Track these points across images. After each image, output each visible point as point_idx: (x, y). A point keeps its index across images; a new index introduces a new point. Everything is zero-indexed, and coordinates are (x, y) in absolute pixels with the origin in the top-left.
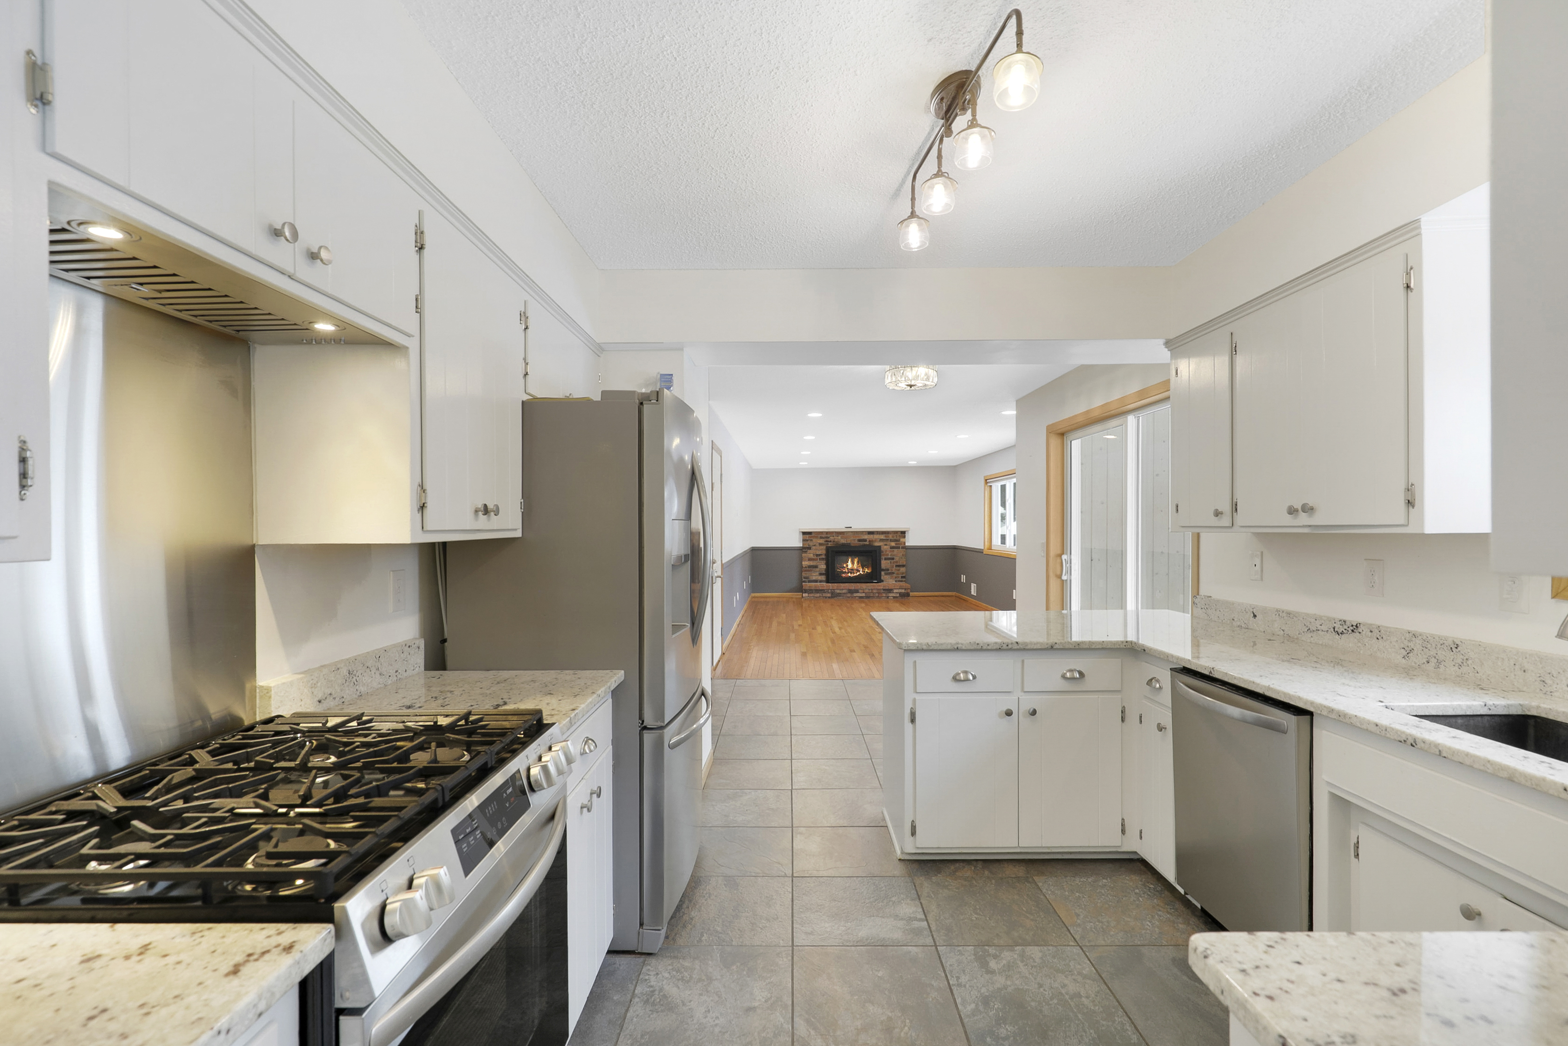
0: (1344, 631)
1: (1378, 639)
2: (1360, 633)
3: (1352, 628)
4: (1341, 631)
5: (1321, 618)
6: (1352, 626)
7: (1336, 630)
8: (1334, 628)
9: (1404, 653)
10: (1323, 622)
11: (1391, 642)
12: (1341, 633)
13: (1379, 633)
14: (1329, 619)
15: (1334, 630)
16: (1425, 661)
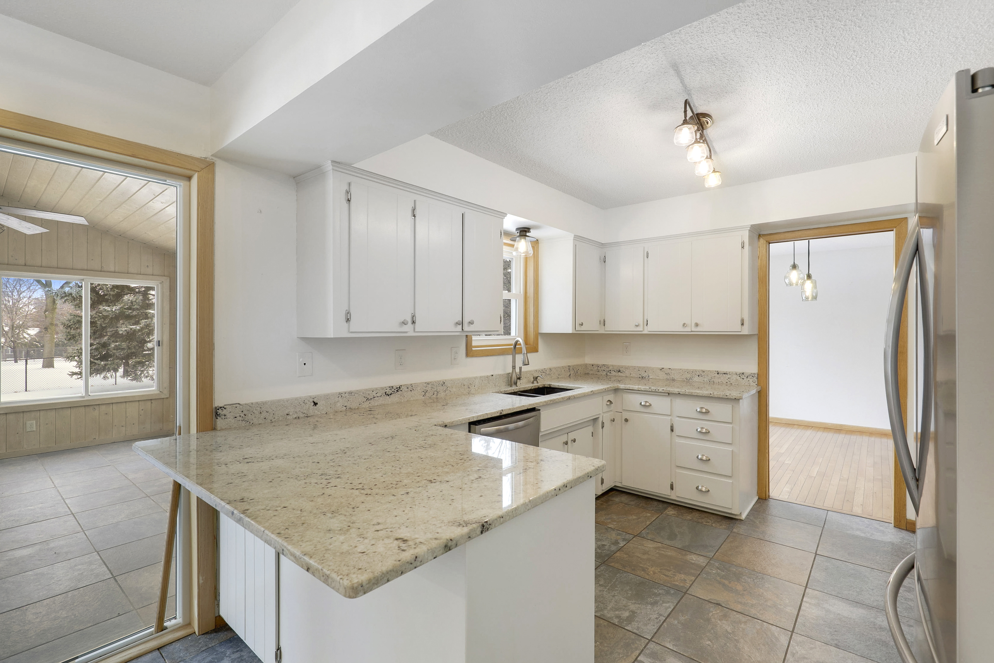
0: (392, 392)
1: (411, 391)
2: (401, 391)
3: (397, 389)
4: (390, 393)
5: (377, 389)
6: (397, 388)
7: (387, 393)
8: (386, 393)
9: (423, 393)
10: (378, 391)
11: (417, 391)
12: (390, 394)
13: (411, 388)
14: (382, 388)
15: (386, 394)
16: (432, 394)
